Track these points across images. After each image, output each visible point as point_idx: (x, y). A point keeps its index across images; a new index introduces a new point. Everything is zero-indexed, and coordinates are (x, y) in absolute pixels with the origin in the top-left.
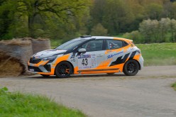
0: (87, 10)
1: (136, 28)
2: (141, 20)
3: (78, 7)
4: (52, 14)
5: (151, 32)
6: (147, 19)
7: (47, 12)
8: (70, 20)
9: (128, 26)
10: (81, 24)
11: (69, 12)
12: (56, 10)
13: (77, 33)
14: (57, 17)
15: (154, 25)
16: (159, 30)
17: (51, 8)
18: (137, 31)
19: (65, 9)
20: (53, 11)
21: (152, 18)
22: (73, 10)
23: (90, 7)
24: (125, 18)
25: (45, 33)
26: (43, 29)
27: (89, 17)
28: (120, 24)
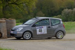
0: (34, 4)
1: (60, 13)
2: (63, 9)
3: (30, 2)
4: (15, 5)
5: (68, 16)
6: (66, 9)
7: (13, 5)
8: (25, 9)
9: (56, 12)
10: (31, 11)
11: (24, 5)
12: (18, 3)
13: (28, 16)
14: (18, 7)
15: (69, 12)
16: (72, 15)
17: (15, 3)
18: (60, 15)
19: (23, 3)
20: (16, 4)
21: (69, 8)
22: (26, 3)
23: (36, 2)
24: (54, 8)
25: (12, 16)
26: (10, 14)
27: (35, 7)
28: (51, 11)
